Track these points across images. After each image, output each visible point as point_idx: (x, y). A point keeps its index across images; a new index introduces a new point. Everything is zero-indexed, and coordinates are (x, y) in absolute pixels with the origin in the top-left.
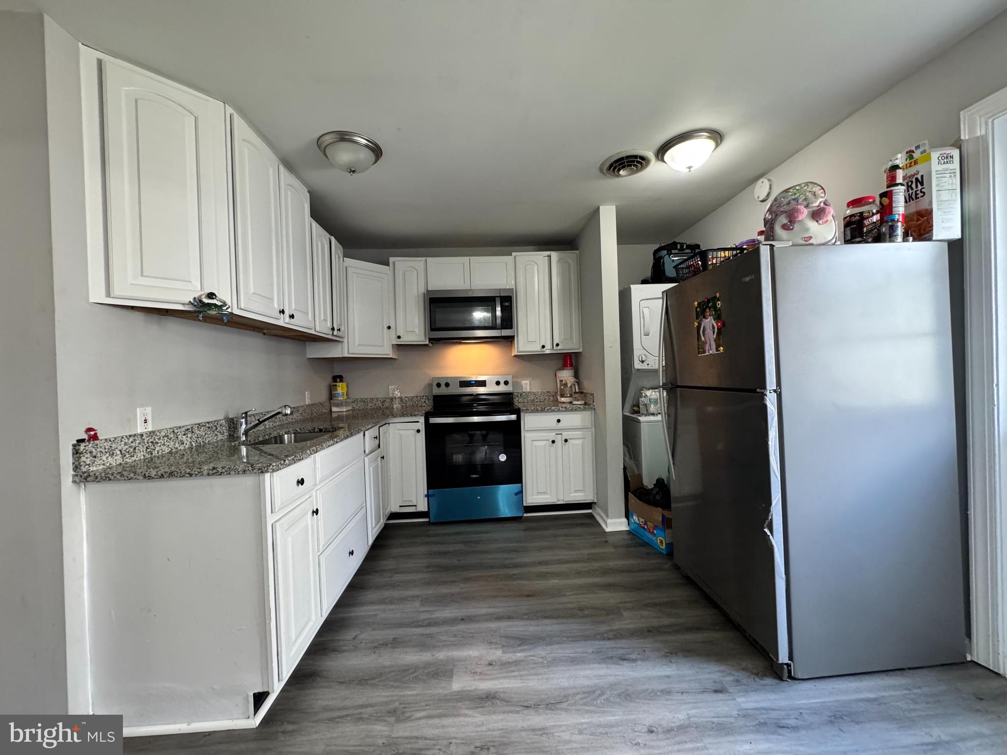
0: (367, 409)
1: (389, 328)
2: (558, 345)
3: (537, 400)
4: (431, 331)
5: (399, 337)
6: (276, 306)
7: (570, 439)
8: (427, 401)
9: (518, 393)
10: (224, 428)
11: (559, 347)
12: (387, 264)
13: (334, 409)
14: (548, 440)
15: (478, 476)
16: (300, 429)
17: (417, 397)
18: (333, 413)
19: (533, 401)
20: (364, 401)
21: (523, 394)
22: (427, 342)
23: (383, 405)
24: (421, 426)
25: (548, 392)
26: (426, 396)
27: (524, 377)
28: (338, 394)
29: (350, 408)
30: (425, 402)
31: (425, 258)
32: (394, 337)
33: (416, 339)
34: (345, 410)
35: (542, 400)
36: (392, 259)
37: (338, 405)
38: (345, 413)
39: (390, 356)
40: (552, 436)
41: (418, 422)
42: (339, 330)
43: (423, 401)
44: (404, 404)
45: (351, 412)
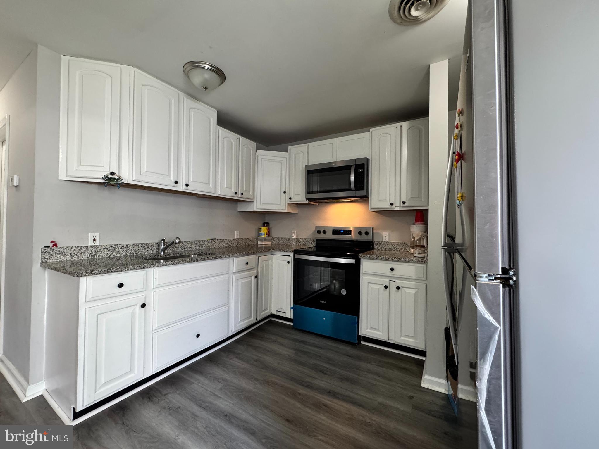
0: (279, 244)
1: (285, 192)
2: (404, 203)
3: (394, 249)
4: (307, 193)
5: (290, 198)
6: (172, 179)
7: (403, 287)
8: (313, 242)
9: (378, 242)
11: (406, 205)
12: (287, 151)
13: (259, 243)
14: (382, 285)
15: (325, 302)
17: (307, 239)
18: (258, 245)
19: (390, 250)
20: (278, 239)
21: (382, 243)
22: (307, 202)
23: (288, 243)
24: (291, 259)
25: (405, 243)
26: (312, 239)
27: (385, 229)
28: (261, 233)
29: (270, 243)
31: (308, 144)
32: (288, 198)
33: (300, 199)
34: (264, 244)
35: (398, 250)
36: (290, 147)
37: (261, 240)
38: (264, 246)
39: (286, 211)
40: (386, 281)
42: (242, 194)
43: (311, 242)
44: (299, 243)
45: (271, 245)
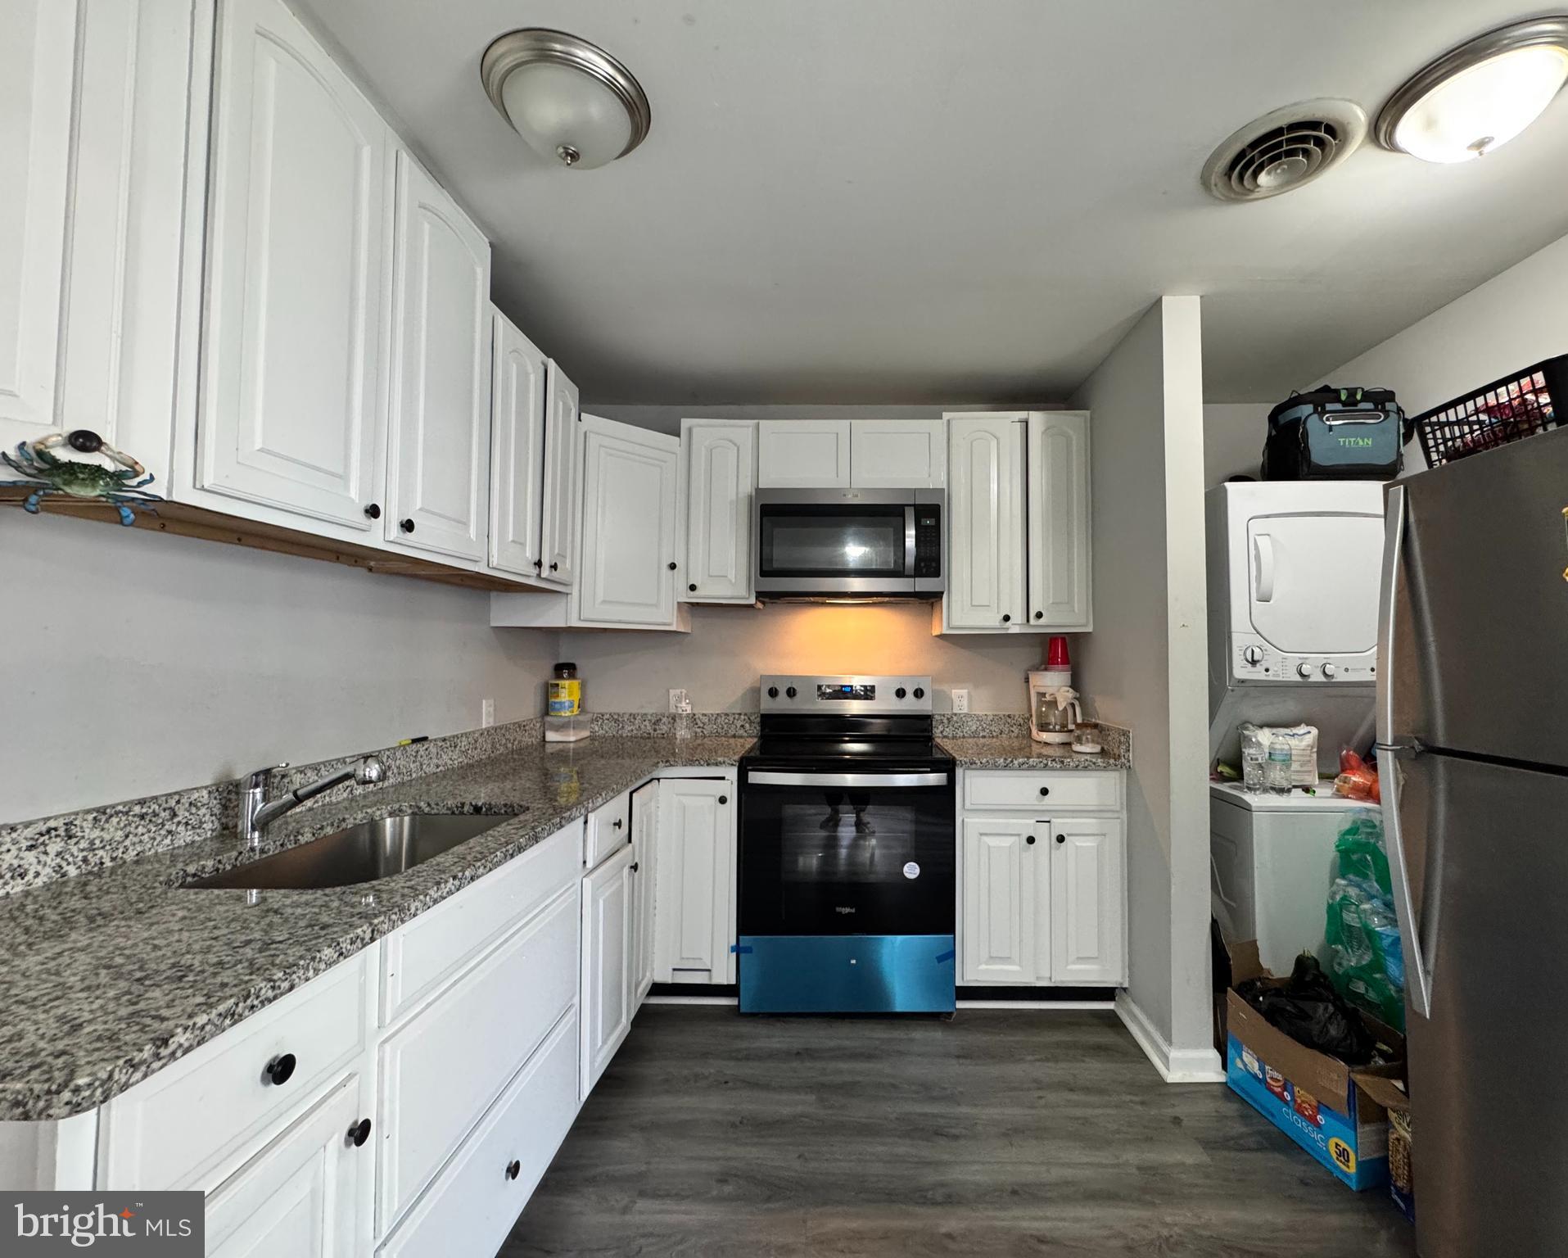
0: (621, 736)
1: (673, 566)
2: (1039, 615)
3: (985, 734)
4: (762, 575)
5: (693, 588)
6: (354, 493)
7: (1069, 835)
8: (747, 725)
9: (944, 715)
10: (203, 811)
11: (1042, 621)
12: (676, 433)
13: (551, 736)
14: (1019, 835)
15: (853, 911)
16: (429, 805)
17: (727, 715)
18: (547, 746)
19: (974, 735)
20: (616, 719)
21: (955, 718)
22: (752, 601)
23: (655, 730)
24: (730, 788)
25: (1009, 716)
26: (745, 714)
27: (958, 681)
28: (561, 703)
29: (586, 733)
30: (742, 726)
31: (756, 421)
32: (683, 587)
33: (729, 593)
34: (572, 739)
35: (995, 734)
36: (685, 423)
37: (560, 727)
38: (572, 745)
39: (673, 628)
40: (1027, 826)
41: (723, 778)
42: (554, 567)
43: (739, 724)
44: (699, 730)
45: (587, 742)
